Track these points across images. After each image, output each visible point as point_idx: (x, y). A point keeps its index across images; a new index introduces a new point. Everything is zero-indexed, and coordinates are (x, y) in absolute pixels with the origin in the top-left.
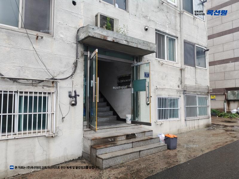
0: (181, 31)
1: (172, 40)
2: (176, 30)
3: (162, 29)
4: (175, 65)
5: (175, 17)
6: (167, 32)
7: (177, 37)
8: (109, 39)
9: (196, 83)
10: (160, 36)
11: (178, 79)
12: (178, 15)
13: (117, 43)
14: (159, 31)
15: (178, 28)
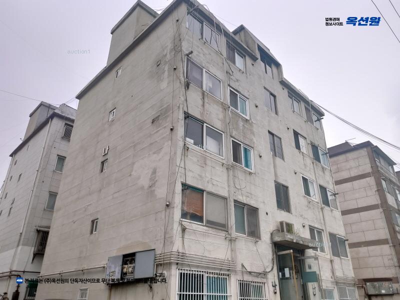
0: (325, 224)
1: (319, 233)
2: (321, 223)
3: (312, 225)
4: (326, 256)
5: (319, 212)
6: (316, 226)
7: (323, 230)
8: (295, 241)
9: (343, 274)
10: (312, 229)
11: (330, 271)
12: (320, 210)
13: (298, 243)
14: (311, 226)
15: (322, 221)
